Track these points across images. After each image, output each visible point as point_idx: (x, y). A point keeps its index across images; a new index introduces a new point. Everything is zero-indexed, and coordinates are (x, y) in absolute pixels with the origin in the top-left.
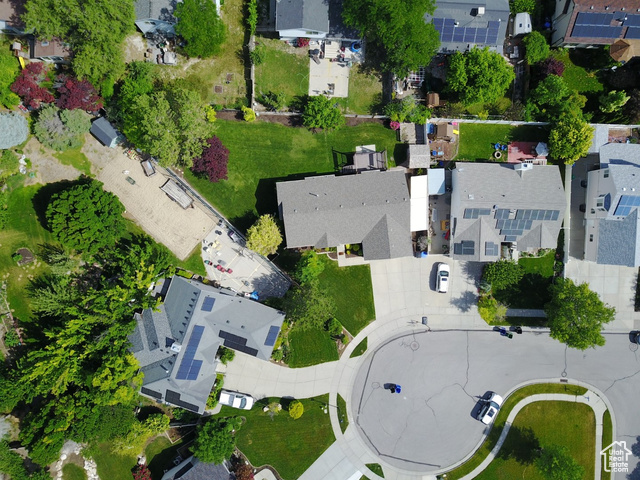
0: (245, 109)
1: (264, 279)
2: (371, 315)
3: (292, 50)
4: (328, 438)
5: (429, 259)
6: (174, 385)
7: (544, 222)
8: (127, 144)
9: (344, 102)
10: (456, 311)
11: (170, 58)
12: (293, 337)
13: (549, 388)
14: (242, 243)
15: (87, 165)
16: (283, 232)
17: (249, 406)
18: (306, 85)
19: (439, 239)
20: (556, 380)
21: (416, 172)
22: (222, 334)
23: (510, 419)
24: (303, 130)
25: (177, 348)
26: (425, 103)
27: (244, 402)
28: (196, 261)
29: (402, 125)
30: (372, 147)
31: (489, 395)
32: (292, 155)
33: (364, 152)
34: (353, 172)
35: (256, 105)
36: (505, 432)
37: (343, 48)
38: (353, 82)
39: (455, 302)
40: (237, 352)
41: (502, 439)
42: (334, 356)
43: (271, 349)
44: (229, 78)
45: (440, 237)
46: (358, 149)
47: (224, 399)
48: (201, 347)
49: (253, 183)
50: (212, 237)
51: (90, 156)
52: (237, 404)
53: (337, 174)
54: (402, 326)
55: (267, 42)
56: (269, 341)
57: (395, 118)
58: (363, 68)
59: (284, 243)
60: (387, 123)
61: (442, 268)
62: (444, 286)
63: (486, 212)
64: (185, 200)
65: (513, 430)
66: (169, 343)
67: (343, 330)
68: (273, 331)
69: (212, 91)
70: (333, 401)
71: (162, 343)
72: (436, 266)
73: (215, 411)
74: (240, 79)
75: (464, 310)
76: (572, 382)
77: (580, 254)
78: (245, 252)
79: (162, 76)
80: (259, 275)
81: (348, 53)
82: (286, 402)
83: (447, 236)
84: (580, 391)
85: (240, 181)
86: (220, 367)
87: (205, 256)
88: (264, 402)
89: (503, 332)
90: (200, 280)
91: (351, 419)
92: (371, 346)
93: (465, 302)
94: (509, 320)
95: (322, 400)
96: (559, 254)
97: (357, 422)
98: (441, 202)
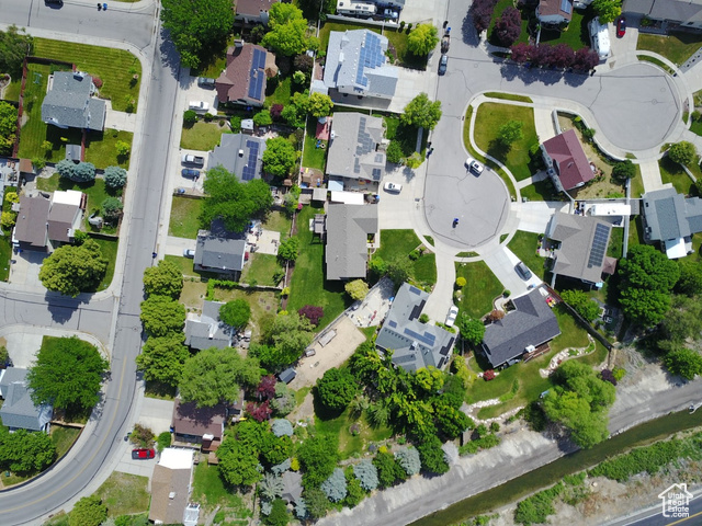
0: (282, 293)
1: (382, 292)
2: (410, 232)
3: (249, 262)
4: (481, 265)
5: (381, 194)
6: (436, 348)
7: (366, 126)
8: (295, 364)
9: (282, 235)
10: (413, 181)
11: (248, 333)
12: (418, 279)
13: (467, 128)
14: (360, 303)
15: (305, 389)
16: (356, 279)
17: (456, 309)
18: (271, 256)
19: (369, 186)
20: (462, 123)
21: (329, 197)
22: (411, 319)
23: (483, 154)
24: (297, 261)
25: (415, 344)
26: (289, 188)
27: (453, 312)
28: (368, 331)
29: (300, 202)
30: (311, 221)
31: (466, 165)
32: (311, 268)
33: (314, 226)
34: (325, 234)
35: (280, 287)
36: (490, 158)
37: (251, 232)
38: (272, 228)
39: (408, 181)
40: (422, 312)
41: (494, 160)
42: (432, 256)
43: (423, 292)
44: (262, 300)
45: (368, 185)
46: (311, 229)
47: (450, 323)
48: (417, 331)
49: (325, 293)
50: (354, 320)
51: (300, 387)
52: (454, 316)
53: (325, 243)
54: (419, 213)
55: (242, 277)
56: (418, 293)
57: (296, 207)
58: (264, 221)
59: (363, 279)
60: (298, 211)
61: (387, 187)
62: (397, 187)
63: (357, 160)
64: (332, 333)
65: (489, 153)
66: (412, 348)
67: (418, 249)
68: (412, 289)
69: (268, 312)
70: (459, 260)
71: (412, 352)
72: (385, 190)
73: (457, 329)
74: (263, 295)
75: (414, 175)
76: (464, 114)
77: (388, 102)
78: (365, 302)
79: (257, 340)
80: (380, 295)
81: (254, 229)
82: (457, 287)
83: (368, 181)
84: (470, 110)
85: (323, 300)
86: (431, 323)
87: (365, 326)
88: (455, 300)
89: (429, 153)
90: (379, 330)
91: (472, 250)
92: (429, 234)
93: (409, 174)
94: (423, 148)
95: (458, 266)
96: (387, 114)
97: (474, 246)
98: (347, 183)
